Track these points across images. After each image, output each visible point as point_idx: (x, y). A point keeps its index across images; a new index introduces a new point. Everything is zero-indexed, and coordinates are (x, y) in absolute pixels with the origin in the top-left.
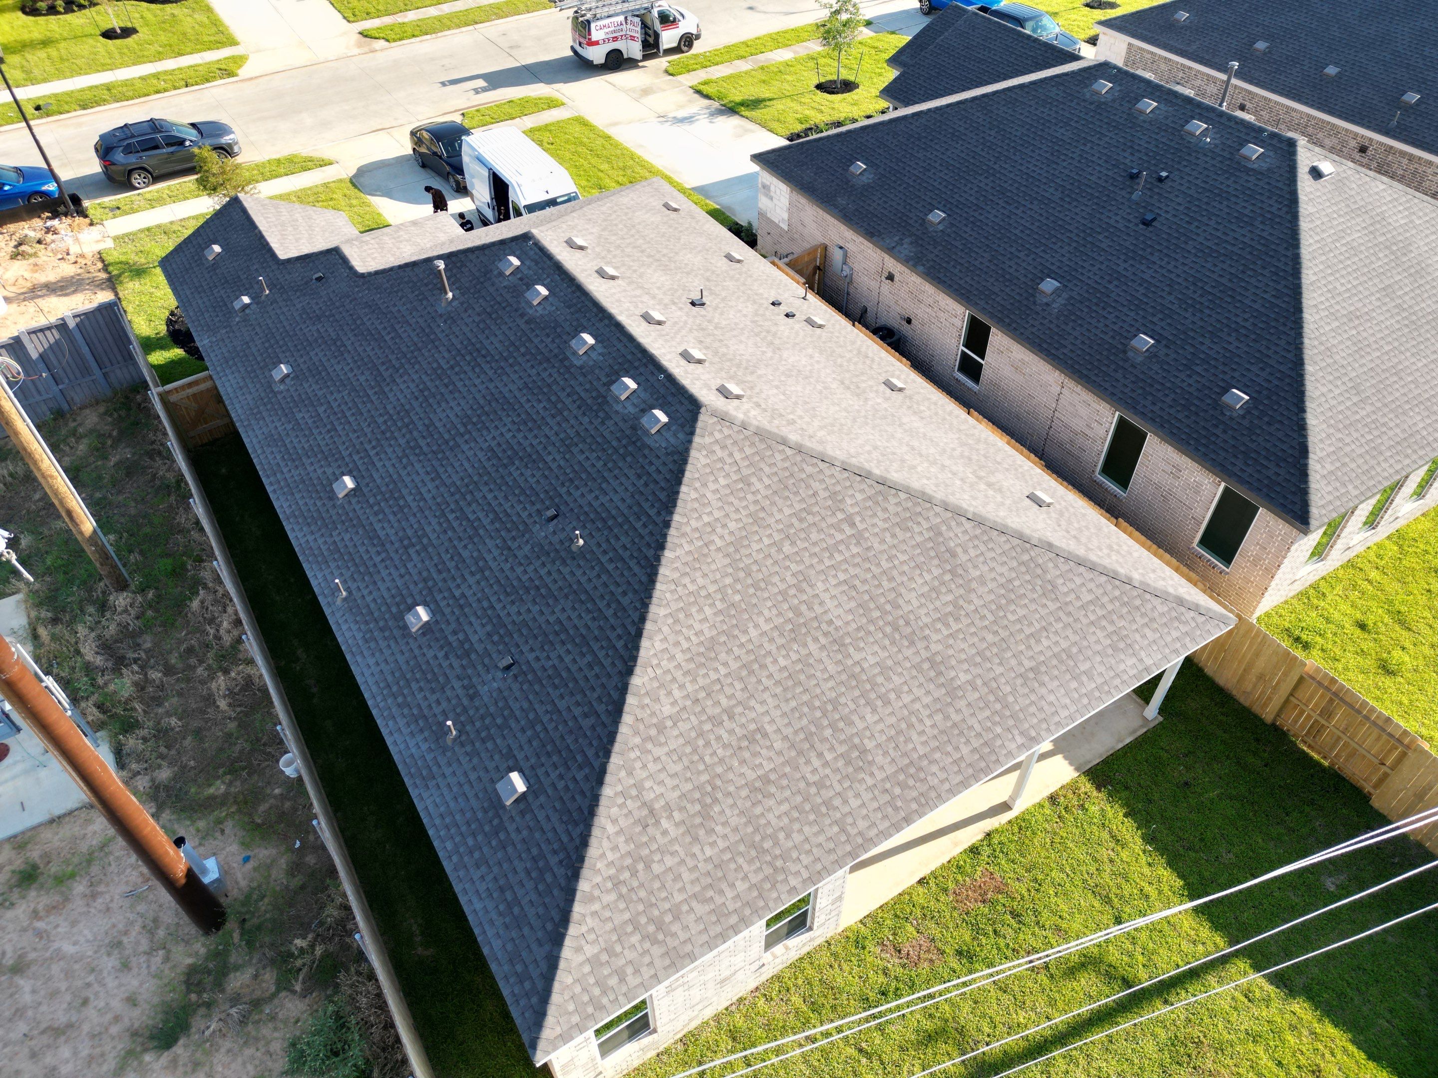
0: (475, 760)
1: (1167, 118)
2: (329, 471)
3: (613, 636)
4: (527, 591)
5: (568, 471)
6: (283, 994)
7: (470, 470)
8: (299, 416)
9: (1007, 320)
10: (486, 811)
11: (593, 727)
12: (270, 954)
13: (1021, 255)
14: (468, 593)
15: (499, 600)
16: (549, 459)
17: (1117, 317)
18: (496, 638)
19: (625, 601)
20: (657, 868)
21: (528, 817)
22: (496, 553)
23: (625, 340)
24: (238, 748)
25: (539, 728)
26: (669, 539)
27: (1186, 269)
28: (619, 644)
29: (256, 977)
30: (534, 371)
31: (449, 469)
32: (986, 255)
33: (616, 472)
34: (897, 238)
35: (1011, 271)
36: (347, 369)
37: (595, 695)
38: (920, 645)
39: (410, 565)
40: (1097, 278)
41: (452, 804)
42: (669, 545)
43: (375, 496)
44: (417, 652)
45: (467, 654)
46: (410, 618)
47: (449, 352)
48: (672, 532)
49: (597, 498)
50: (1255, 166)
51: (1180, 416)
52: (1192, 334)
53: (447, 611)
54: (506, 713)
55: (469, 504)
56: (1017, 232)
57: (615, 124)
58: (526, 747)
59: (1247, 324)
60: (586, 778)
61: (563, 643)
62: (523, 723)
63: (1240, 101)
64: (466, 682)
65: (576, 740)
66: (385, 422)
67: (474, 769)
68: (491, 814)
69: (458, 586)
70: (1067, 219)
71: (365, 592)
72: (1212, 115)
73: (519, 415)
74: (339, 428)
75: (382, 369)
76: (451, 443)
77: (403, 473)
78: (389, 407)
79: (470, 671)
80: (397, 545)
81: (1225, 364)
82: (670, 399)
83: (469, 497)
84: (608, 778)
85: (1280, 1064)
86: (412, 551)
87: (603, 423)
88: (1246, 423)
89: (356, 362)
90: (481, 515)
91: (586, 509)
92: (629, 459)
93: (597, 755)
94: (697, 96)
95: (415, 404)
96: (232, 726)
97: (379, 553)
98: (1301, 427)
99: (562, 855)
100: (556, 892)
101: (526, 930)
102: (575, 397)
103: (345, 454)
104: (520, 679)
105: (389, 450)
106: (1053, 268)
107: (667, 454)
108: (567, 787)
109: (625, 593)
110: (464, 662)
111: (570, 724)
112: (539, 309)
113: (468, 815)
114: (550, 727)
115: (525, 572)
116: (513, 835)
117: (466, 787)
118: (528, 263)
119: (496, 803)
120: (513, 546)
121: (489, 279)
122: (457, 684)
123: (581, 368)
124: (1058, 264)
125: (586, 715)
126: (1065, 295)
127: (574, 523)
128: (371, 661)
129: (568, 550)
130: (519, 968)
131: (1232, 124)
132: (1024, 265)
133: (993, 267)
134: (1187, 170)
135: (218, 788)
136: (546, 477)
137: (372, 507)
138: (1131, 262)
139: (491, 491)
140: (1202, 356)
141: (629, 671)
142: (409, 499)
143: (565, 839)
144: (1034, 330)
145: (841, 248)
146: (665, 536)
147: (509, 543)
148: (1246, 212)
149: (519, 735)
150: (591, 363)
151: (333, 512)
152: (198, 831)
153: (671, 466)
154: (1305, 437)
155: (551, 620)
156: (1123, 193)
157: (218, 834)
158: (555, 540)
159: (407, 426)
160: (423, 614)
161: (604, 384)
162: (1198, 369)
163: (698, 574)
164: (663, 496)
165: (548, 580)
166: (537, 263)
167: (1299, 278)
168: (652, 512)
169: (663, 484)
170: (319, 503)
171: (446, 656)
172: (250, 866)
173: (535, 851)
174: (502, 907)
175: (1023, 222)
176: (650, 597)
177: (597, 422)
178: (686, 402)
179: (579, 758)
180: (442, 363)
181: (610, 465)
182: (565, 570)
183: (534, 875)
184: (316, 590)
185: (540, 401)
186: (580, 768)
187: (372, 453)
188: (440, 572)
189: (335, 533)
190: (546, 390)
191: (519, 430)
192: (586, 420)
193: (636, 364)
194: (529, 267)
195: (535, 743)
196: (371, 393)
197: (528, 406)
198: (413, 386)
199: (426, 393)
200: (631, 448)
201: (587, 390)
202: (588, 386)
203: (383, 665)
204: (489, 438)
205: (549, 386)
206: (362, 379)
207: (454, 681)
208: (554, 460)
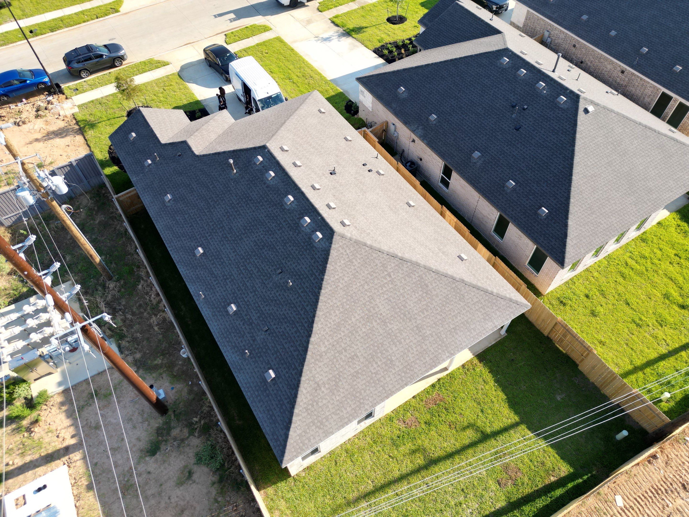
0: (256, 364)
1: (529, 79)
2: (192, 244)
3: (303, 322)
4: (272, 301)
5: (285, 254)
6: (191, 437)
7: (248, 249)
8: (178, 218)
9: (459, 169)
10: (261, 383)
11: (297, 355)
12: (185, 423)
13: (466, 139)
14: (250, 300)
15: (262, 304)
16: (278, 248)
17: (502, 171)
18: (261, 319)
19: (308, 309)
20: (320, 404)
21: (276, 386)
22: (260, 285)
23: (305, 200)
24: (164, 346)
25: (278, 354)
26: (323, 285)
27: (530, 152)
28: (306, 325)
29: (181, 431)
30: (270, 210)
31: (240, 248)
32: (452, 138)
33: (303, 256)
34: (416, 126)
35: (462, 146)
36: (195, 199)
37: (298, 343)
38: (413, 321)
39: (227, 287)
40: (495, 153)
41: (249, 380)
42: (323, 288)
43: (211, 257)
44: (232, 321)
45: (251, 324)
46: (229, 309)
47: (236, 197)
48: (324, 283)
49: (296, 266)
50: (562, 106)
51: (522, 217)
52: (530, 181)
53: (243, 306)
54: (266, 347)
55: (248, 264)
56: (465, 128)
57: (295, 42)
58: (274, 361)
59: (551, 179)
60: (296, 373)
61: (286, 323)
62: (273, 351)
63: (574, 43)
64: (251, 335)
65: (292, 360)
66: (213, 225)
67: (256, 367)
68: (263, 384)
69: (246, 297)
70: (486, 124)
71: (211, 296)
72: (548, 80)
73: (265, 228)
74: (194, 226)
75: (210, 201)
76: (240, 237)
77: (222, 248)
78: (214, 218)
79: (252, 331)
80: (222, 278)
81: (541, 196)
82: (323, 227)
83: (248, 261)
84: (303, 374)
85: (531, 461)
86: (227, 281)
87: (298, 235)
88: (546, 222)
89: (198, 196)
90: (253, 269)
91: (292, 270)
92: (308, 251)
93: (299, 365)
94: (332, 24)
95: (225, 218)
96: (160, 337)
97: (215, 281)
98: (566, 225)
99: (288, 400)
100: (287, 413)
101: (277, 425)
102: (287, 223)
103: (198, 237)
104: (271, 335)
105: (216, 238)
106: (479, 146)
107: (322, 251)
108: (289, 377)
109: (307, 306)
110: (250, 327)
111: (290, 353)
112: (271, 182)
113: (255, 384)
114: (282, 354)
115: (271, 294)
116: (271, 392)
117: (254, 374)
118: (265, 159)
119: (265, 380)
120: (266, 283)
121: (250, 165)
122: (248, 335)
123: (289, 210)
124: (481, 144)
125: (295, 351)
126: (482, 159)
127: (288, 276)
128: (216, 324)
129: (286, 286)
130: (275, 437)
131: (555, 85)
132: (467, 144)
133: (455, 144)
134: (535, 105)
135: (158, 361)
136: (277, 256)
137: (211, 261)
138: (509, 147)
139: (256, 259)
140: (533, 192)
141: (310, 336)
142: (225, 259)
143: (289, 394)
144: (469, 174)
145: (394, 124)
146: (321, 284)
147: (264, 281)
148: (556, 128)
149: (271, 356)
150: (292, 209)
151: (195, 262)
152: (153, 377)
153: (323, 256)
154: (567, 230)
155: (281, 314)
156: (509, 114)
157: (161, 379)
158: (281, 282)
159: (222, 228)
160: (234, 307)
161: (298, 218)
162: (530, 197)
163: (334, 298)
164: (320, 268)
165: (279, 298)
166: (269, 160)
167: (573, 160)
168: (317, 274)
169: (321, 263)
170: (190, 258)
171: (243, 324)
172: (174, 391)
173: (279, 398)
174: (268, 416)
175: (468, 123)
176: (317, 308)
177: (295, 234)
178: (329, 230)
179: (293, 367)
180: (234, 201)
181: (301, 253)
182: (286, 295)
183: (279, 406)
184: (192, 293)
185: (273, 223)
186: (294, 370)
187: (209, 238)
188: (239, 291)
189: (197, 271)
190: (275, 218)
191: (266, 234)
192: (291, 233)
193: (310, 211)
194: (266, 162)
195: (277, 359)
196: (206, 211)
197: (269, 224)
198: (223, 210)
199: (228, 214)
200: (308, 247)
201: (291, 220)
202: (291, 218)
203: (220, 326)
204: (254, 237)
205: (276, 216)
206: (202, 204)
207: (247, 334)
208: (280, 249)
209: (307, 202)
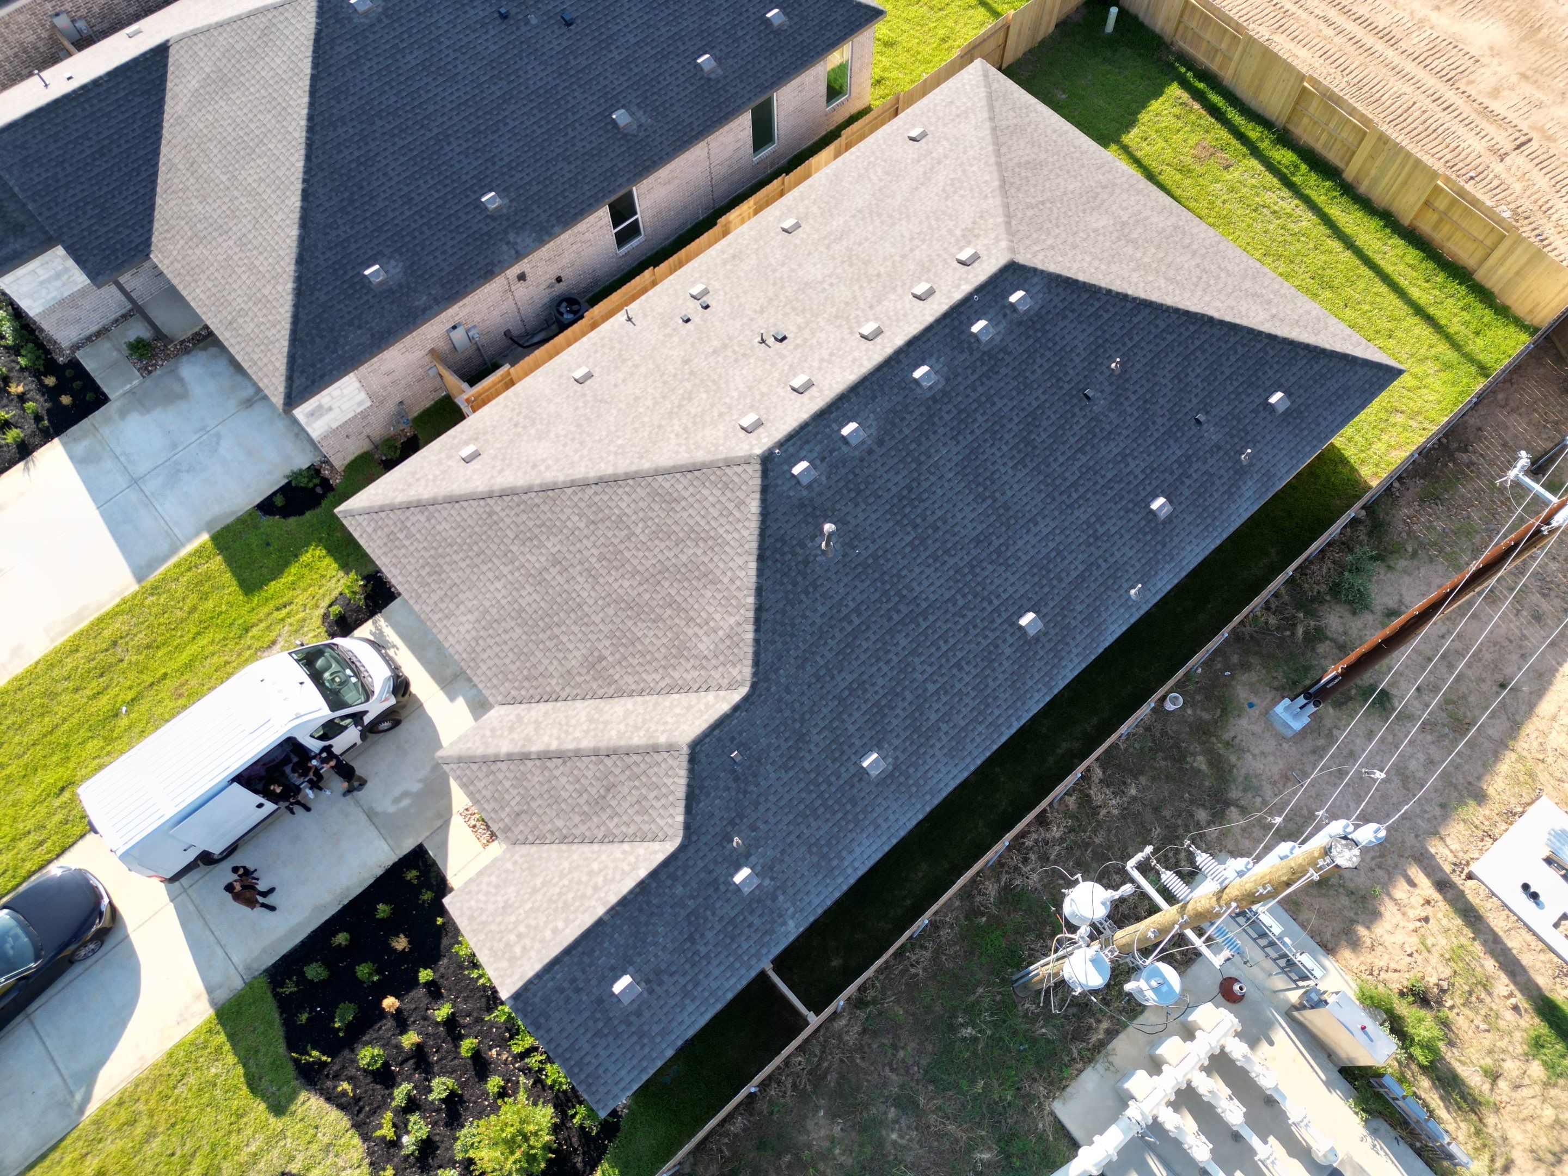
0: (1259, 438)
2: (1008, 651)
3: (1187, 334)
4: (1146, 411)
5: (1049, 384)
7: (1033, 485)
8: (934, 717)
10: (1290, 424)
11: (1244, 346)
13: (571, 134)
14: (1143, 465)
16: (1035, 404)
17: (671, 75)
18: (1179, 434)
19: (1162, 325)
21: (1293, 391)
22: (1112, 444)
23: (929, 335)
25: (1241, 390)
28: (1192, 328)
30: (941, 431)
31: (1028, 508)
33: (1057, 338)
35: (589, 147)
36: (885, 669)
39: (1113, 530)
43: (1042, 587)
44: (1183, 507)
45: (1188, 458)
46: (1162, 515)
48: (1114, 289)
49: (1078, 355)
53: (1155, 483)
55: (1065, 480)
58: (1252, 398)
60: (1272, 348)
61: (1187, 375)
62: (1237, 403)
66: (964, 596)
67: (1264, 437)
69: (1136, 477)
71: (1132, 570)
73: (985, 441)
74: (959, 655)
75: (896, 618)
77: (1025, 558)
78: (947, 596)
79: (1201, 453)
81: (740, 14)
83: (1058, 482)
86: (1101, 531)
87: (1009, 354)
88: (796, 19)
89: (878, 659)
90: (1078, 464)
91: (1085, 364)
92: (1048, 327)
95: (951, 562)
97: (1099, 567)
100: (1331, 365)
103: (992, 636)
105: (997, 582)
107: (1050, 292)
108: (1278, 362)
109: (1157, 326)
110: (1194, 459)
112: (869, 430)
113: (1291, 437)
115: (1131, 415)
116: (1303, 400)
117: (1275, 442)
118: (803, 453)
119: (1287, 413)
120: (1108, 428)
121: (811, 500)
122: (1210, 462)
123: (948, 380)
125: (1236, 352)
126: (634, 109)
127: (1097, 374)
129: (1119, 376)
130: (1368, 387)
132: (586, 134)
133: (579, 162)
136: (1052, 404)
137: (1053, 588)
139: (1056, 460)
140: (728, 27)
141: (1211, 319)
143: (1305, 361)
144: (666, 143)
145: (454, 327)
146: (1118, 294)
149: (1244, 405)
150: (946, 369)
151: (1053, 632)
153: (1060, 290)
155: (1170, 386)
156: (524, 29)
158: (1108, 389)
159: (974, 567)
160: (1158, 503)
161: (971, 354)
164: (1083, 297)
165: (1141, 392)
166: (807, 442)
168: (1097, 305)
169: (1075, 296)
170: (1042, 653)
171: (1189, 477)
172: (1254, 700)
173: (1311, 383)
174: (1340, 403)
176: (1162, 305)
178: (1005, 275)
179: (1261, 354)
180: (908, 539)
181: (1050, 344)
182: (1135, 377)
183: (1323, 382)
184: (1124, 628)
185: (975, 420)
186: (1266, 353)
187: (996, 602)
188: (1122, 498)
189: (1074, 623)
190: (963, 416)
191: (1001, 439)
192: (1003, 371)
193: (956, 323)
194: (811, 451)
195: (1250, 391)
196: (924, 625)
197: (978, 432)
198: (928, 571)
199: (940, 553)
200: (1038, 326)
201: (974, 371)
202: (969, 371)
203: (1191, 537)
204: (1003, 471)
205: (960, 412)
206: (904, 642)
207: (1207, 466)
208: (1037, 399)
209: (934, 331)
